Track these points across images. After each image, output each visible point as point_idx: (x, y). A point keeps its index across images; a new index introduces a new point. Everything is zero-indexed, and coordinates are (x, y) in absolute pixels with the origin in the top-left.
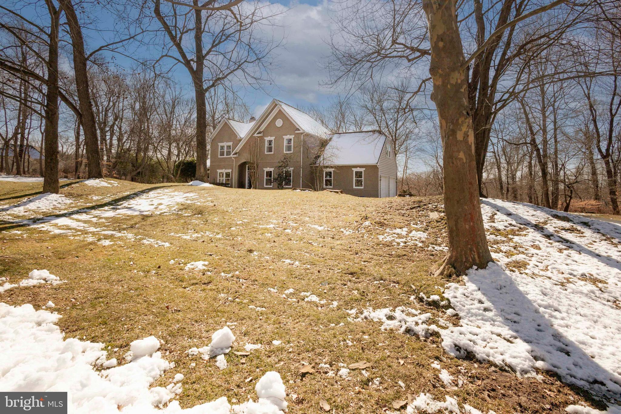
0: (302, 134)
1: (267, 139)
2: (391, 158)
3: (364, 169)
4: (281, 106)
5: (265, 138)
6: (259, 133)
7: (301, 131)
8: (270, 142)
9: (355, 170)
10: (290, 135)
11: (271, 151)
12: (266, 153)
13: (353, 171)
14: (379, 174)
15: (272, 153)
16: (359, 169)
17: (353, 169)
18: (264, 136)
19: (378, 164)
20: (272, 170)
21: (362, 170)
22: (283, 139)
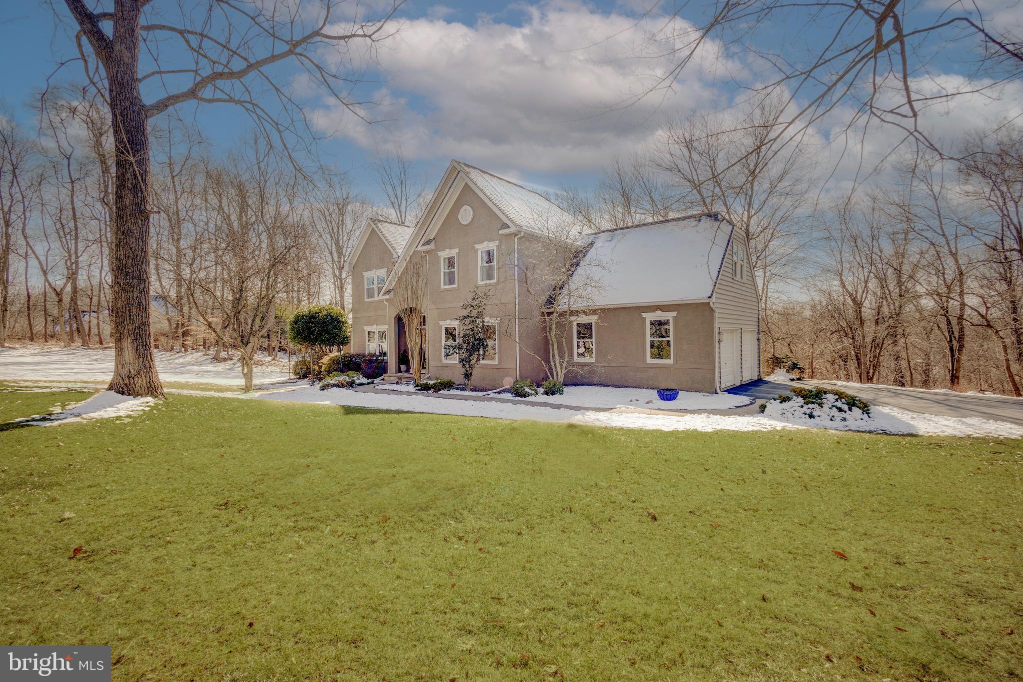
0: (516, 235)
1: (444, 254)
2: (744, 280)
3: (674, 314)
4: (467, 174)
5: (440, 254)
6: (428, 242)
7: (513, 229)
8: (451, 262)
9: (649, 317)
10: (490, 240)
11: (454, 283)
12: (443, 287)
13: (644, 319)
14: (717, 325)
15: (455, 286)
16: (659, 315)
17: (644, 315)
18: (438, 249)
19: (714, 299)
20: (455, 324)
21: (669, 316)
22: (476, 251)
